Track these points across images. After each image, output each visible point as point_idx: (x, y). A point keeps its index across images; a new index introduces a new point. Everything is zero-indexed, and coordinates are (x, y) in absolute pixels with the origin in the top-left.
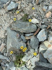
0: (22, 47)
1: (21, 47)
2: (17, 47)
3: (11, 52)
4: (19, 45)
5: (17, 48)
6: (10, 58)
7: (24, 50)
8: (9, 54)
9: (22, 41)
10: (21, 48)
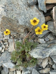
0: (35, 21)
1: (31, 21)
2: (20, 21)
3: (7, 32)
4: (25, 15)
5: (21, 23)
6: (5, 45)
7: (39, 31)
8: (3, 37)
9: (35, 7)
10: (33, 24)
